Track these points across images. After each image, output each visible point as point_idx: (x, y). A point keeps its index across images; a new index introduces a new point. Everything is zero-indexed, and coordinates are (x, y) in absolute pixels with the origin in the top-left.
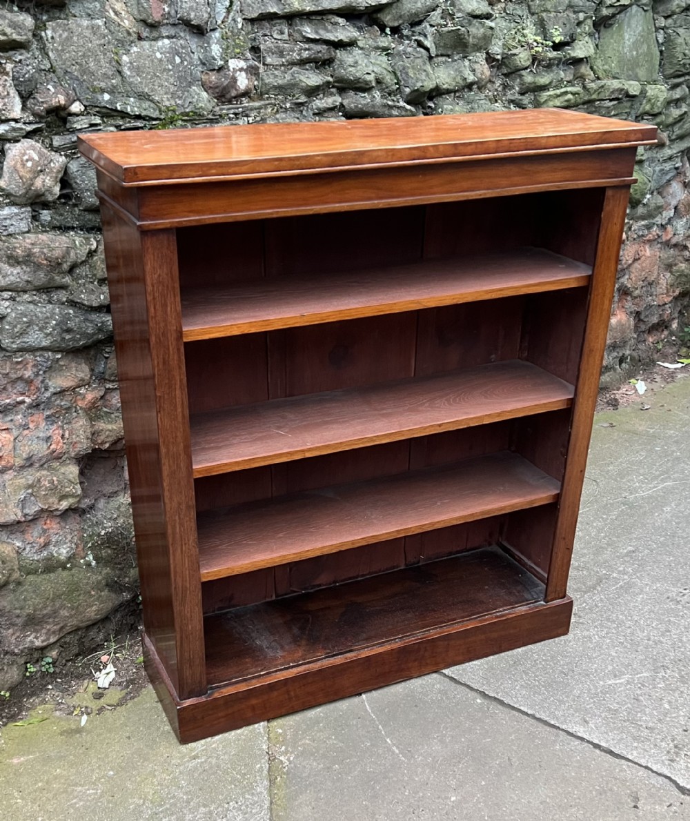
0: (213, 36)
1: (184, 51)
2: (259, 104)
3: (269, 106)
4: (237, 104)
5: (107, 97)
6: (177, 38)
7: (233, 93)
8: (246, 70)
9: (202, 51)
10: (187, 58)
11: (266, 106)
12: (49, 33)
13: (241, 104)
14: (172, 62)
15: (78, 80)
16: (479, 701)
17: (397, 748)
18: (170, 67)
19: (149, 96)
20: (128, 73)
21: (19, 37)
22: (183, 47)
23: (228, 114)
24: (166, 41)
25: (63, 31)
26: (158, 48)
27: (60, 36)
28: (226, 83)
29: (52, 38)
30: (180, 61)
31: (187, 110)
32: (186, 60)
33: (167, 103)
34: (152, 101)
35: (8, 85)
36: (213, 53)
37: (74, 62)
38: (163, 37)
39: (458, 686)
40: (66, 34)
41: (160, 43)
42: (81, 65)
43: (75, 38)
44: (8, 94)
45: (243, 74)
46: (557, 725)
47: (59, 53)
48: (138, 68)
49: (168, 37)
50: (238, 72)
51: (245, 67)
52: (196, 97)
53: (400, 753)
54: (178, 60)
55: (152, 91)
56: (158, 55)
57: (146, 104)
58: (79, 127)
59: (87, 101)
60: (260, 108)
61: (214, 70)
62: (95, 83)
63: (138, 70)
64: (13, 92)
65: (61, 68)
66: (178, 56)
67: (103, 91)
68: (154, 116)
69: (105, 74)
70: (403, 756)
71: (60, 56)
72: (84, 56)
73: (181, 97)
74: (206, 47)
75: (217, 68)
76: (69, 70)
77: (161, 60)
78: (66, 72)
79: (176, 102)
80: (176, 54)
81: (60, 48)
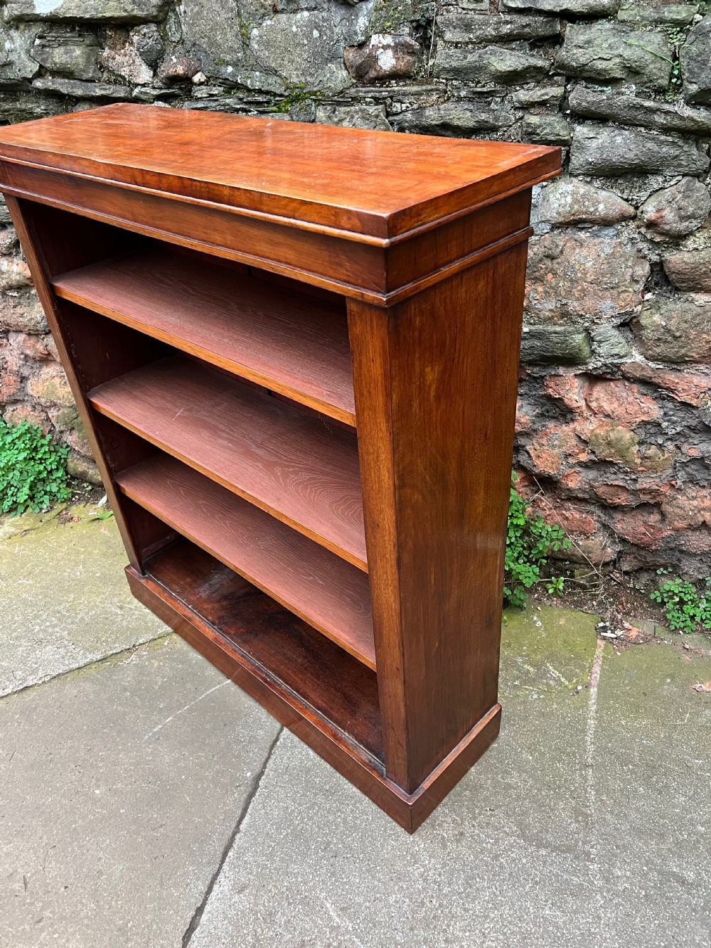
0: (364, 7)
1: (325, 24)
2: (420, 89)
3: (434, 93)
4: (380, 87)
5: (230, 69)
6: (318, 10)
7: (372, 74)
8: (392, 48)
9: (347, 24)
10: (328, 32)
11: (429, 92)
12: (182, 8)
13: (387, 86)
14: (308, 35)
15: (206, 52)
16: (249, 774)
17: (161, 729)
18: (306, 42)
19: (276, 71)
20: (256, 47)
21: (141, 13)
22: (324, 20)
23: (365, 98)
24: (306, 14)
25: (195, 5)
26: (296, 21)
27: (192, 10)
28: (360, 61)
29: (185, 12)
30: (318, 35)
31: (315, 89)
32: (326, 35)
33: (295, 80)
34: (280, 76)
35: (134, 54)
36: (357, 28)
37: (203, 35)
38: (302, 9)
39: (267, 750)
40: (196, 9)
41: (299, 16)
42: (209, 38)
43: (205, 12)
44: (134, 62)
45: (390, 53)
46: (227, 859)
47: (191, 26)
48: (268, 42)
49: (307, 9)
50: (381, 50)
51: (392, 44)
52: (328, 76)
53: (154, 733)
54: (316, 33)
55: (280, 66)
56: (294, 29)
57: (272, 80)
58: (199, 96)
59: (209, 73)
60: (419, 94)
61: (353, 46)
62: (222, 56)
63: (267, 44)
64: (138, 60)
65: (190, 41)
66: (317, 30)
67: (228, 64)
68: (278, 92)
69: (231, 47)
70: (150, 737)
71: (191, 30)
72: (212, 29)
73: (314, 75)
74: (353, 20)
75: (356, 44)
76: (197, 42)
77: (296, 34)
78: (194, 44)
79: (306, 80)
80: (315, 28)
81: (191, 22)
